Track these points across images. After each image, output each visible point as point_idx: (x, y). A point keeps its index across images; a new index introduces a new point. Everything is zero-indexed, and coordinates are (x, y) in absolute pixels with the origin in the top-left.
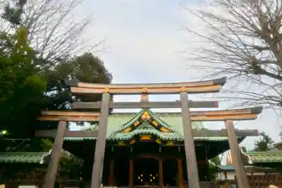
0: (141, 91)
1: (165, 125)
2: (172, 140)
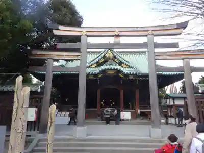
1: (125, 62)
2: (133, 74)
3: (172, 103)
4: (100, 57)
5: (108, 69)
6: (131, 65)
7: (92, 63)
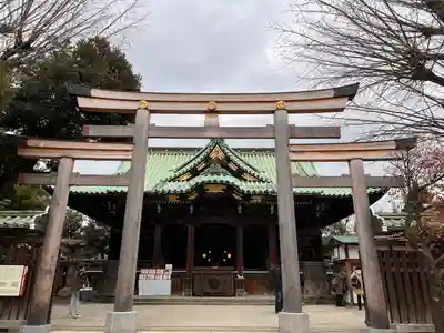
0: (204, 107)
1: (249, 169)
2: (260, 194)
3: (343, 257)
4: (199, 159)
5: (209, 183)
6: (261, 175)
7: (181, 172)
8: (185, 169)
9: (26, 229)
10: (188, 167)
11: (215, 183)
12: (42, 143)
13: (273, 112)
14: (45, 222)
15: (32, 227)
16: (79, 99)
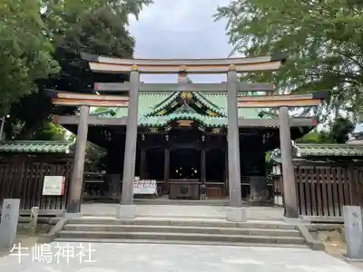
0: (178, 69)
1: (211, 107)
3: (279, 173)
5: (181, 119)
6: (221, 111)
7: (159, 109)
8: (161, 107)
9: (63, 153)
10: (164, 105)
11: (185, 119)
12: (69, 96)
13: (226, 72)
14: (74, 148)
15: (67, 152)
16: (90, 64)
